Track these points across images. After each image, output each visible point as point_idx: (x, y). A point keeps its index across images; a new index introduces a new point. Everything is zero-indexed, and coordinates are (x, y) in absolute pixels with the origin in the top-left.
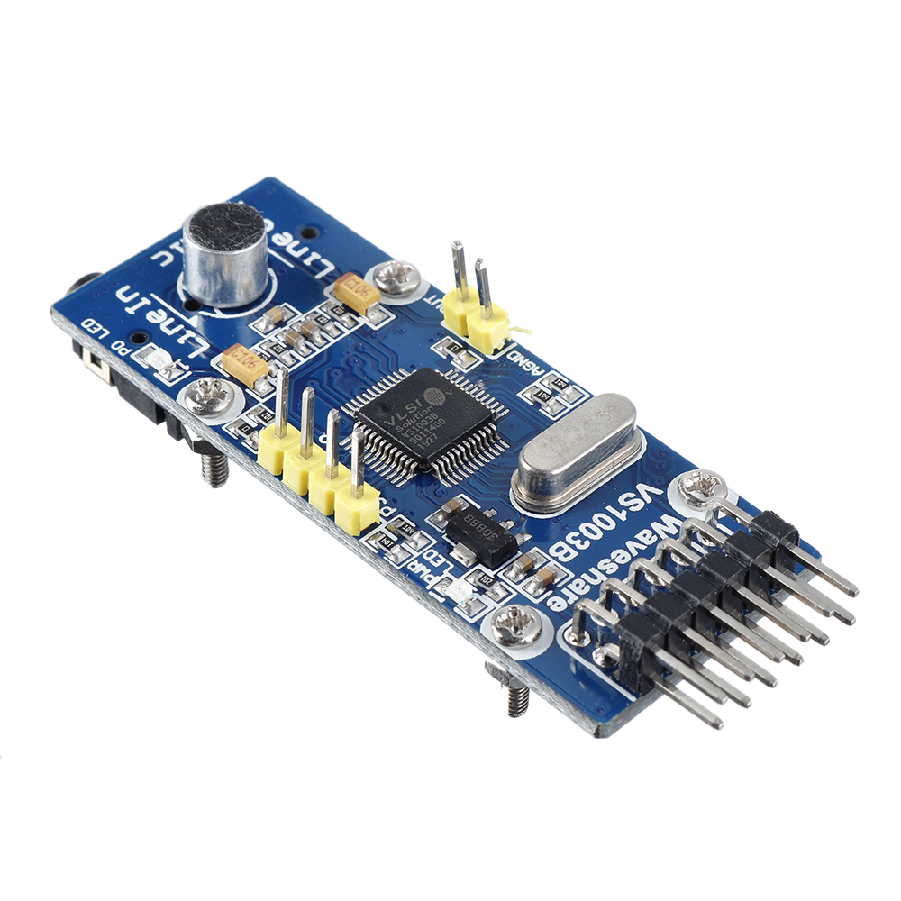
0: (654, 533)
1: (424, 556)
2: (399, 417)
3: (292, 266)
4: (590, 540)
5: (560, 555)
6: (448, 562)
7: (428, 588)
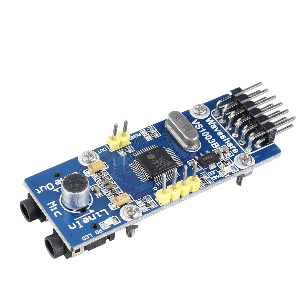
0: (212, 125)
1: (210, 175)
2: (157, 166)
4: (212, 138)
6: (214, 171)
7: (223, 177)
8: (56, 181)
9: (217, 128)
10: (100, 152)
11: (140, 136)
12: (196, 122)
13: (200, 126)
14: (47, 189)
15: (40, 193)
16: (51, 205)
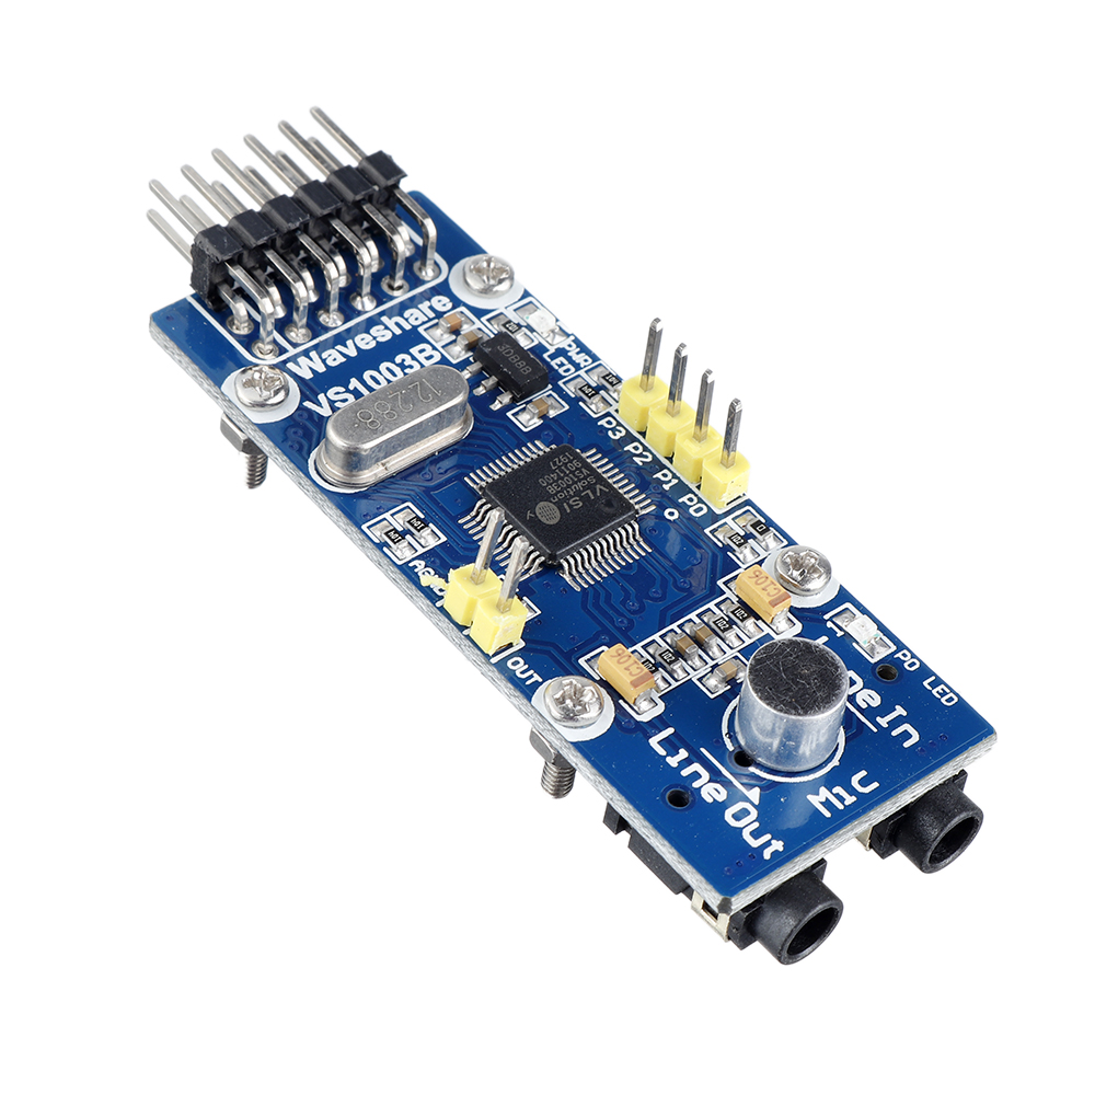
0: (324, 361)
1: (573, 369)
2: (591, 494)
3: (702, 750)
4: (394, 362)
5: (429, 351)
6: (549, 360)
7: (572, 338)
8: (710, 800)
9: (339, 347)
10: (531, 676)
11: (423, 563)
12: (319, 405)
13: (338, 393)
14: (756, 825)
15: (781, 843)
16: (827, 804)
